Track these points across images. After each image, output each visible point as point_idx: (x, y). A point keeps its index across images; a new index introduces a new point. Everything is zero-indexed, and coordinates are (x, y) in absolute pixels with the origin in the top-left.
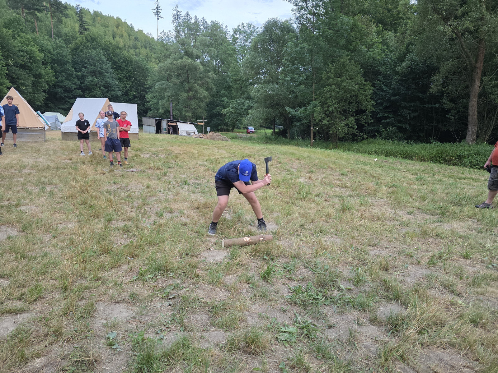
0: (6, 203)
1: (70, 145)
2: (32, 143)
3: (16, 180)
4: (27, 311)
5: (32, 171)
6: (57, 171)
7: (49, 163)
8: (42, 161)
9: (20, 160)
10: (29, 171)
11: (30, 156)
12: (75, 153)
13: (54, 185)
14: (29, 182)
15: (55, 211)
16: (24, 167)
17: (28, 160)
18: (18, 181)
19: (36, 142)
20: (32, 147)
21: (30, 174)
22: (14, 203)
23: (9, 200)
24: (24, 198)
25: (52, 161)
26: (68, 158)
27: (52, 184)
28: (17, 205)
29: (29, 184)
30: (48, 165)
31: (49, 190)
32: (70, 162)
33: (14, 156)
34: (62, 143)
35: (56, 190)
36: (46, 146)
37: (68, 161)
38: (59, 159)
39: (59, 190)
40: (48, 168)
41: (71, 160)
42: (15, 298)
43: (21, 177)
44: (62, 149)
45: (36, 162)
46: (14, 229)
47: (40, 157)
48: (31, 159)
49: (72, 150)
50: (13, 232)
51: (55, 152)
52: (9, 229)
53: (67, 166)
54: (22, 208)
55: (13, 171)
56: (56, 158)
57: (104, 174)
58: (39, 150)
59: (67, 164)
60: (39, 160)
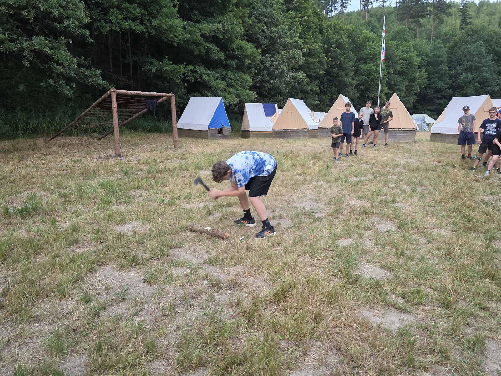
0: (384, 198)
1: (438, 147)
2: (403, 143)
3: (390, 177)
4: (410, 313)
5: (404, 171)
6: (426, 172)
7: (418, 163)
8: (413, 161)
9: (394, 160)
10: (401, 170)
11: (402, 156)
12: (445, 155)
13: (424, 187)
14: (402, 180)
15: (428, 214)
16: (397, 166)
17: (400, 160)
18: (393, 179)
19: (406, 143)
20: (403, 148)
21: (402, 173)
22: (391, 199)
23: (386, 195)
24: (398, 195)
25: (422, 162)
26: (437, 160)
27: (422, 185)
28: (393, 202)
29: (401, 183)
30: (418, 166)
31: (420, 191)
32: (440, 164)
33: (388, 155)
34: (430, 144)
35: (425, 192)
36: (416, 147)
37: (437, 164)
38: (428, 160)
39: (429, 193)
40: (418, 169)
41: (440, 162)
42: (398, 294)
43: (395, 174)
44: (431, 150)
45: (407, 162)
46: (392, 224)
47: (410, 158)
48: (403, 158)
49: (441, 152)
50: (391, 226)
51: (424, 153)
52: (387, 223)
53: (436, 168)
54: (398, 205)
55: (388, 169)
56: (425, 160)
57: (477, 181)
58: (409, 151)
59: (436, 167)
60: (410, 160)
